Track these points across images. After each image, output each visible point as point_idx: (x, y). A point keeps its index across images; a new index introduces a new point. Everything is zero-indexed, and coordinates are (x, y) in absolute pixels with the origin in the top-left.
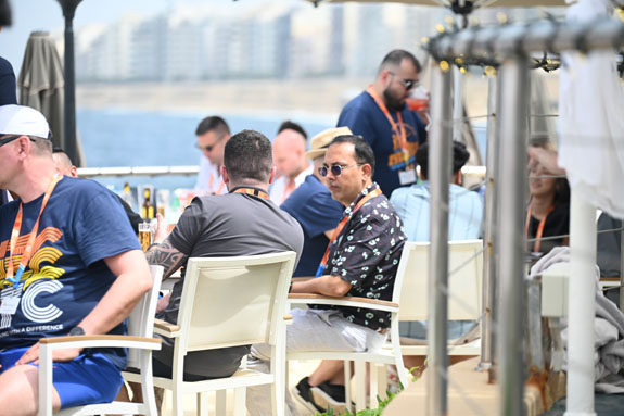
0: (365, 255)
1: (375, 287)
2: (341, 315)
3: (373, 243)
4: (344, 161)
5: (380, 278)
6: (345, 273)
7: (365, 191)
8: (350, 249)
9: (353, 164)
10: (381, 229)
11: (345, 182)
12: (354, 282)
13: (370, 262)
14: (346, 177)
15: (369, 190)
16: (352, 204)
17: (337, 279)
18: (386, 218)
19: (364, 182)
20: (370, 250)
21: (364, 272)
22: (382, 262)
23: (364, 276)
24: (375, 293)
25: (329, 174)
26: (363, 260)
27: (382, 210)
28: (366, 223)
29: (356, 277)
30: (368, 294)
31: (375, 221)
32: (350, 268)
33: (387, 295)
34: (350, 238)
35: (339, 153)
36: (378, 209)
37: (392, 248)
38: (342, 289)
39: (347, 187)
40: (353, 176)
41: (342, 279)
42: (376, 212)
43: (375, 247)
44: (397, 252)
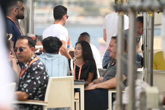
0: (35, 83)
1: (38, 96)
2: (24, 107)
3: (38, 78)
4: (24, 46)
5: (40, 92)
6: (27, 91)
7: (32, 58)
8: (29, 81)
9: (28, 47)
10: (40, 73)
11: (24, 55)
12: (31, 94)
13: (37, 86)
14: (25, 53)
15: (34, 58)
16: (28, 63)
17: (24, 93)
18: (42, 68)
19: (32, 54)
20: (36, 81)
21: (34, 90)
22: (41, 86)
23: (34, 92)
24: (37, 98)
25: (18, 52)
26: (34, 85)
27: (40, 65)
28: (35, 71)
29: (32, 92)
30: (35, 99)
31: (38, 70)
32: (29, 89)
33: (42, 99)
34: (29, 76)
35: (22, 43)
36: (39, 65)
37: (45, 80)
38: (25, 97)
39: (25, 57)
40: (28, 52)
41: (26, 93)
42: (38, 66)
43: (38, 80)
44: (46, 82)
